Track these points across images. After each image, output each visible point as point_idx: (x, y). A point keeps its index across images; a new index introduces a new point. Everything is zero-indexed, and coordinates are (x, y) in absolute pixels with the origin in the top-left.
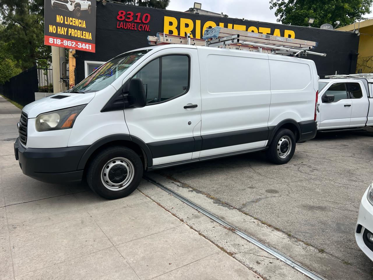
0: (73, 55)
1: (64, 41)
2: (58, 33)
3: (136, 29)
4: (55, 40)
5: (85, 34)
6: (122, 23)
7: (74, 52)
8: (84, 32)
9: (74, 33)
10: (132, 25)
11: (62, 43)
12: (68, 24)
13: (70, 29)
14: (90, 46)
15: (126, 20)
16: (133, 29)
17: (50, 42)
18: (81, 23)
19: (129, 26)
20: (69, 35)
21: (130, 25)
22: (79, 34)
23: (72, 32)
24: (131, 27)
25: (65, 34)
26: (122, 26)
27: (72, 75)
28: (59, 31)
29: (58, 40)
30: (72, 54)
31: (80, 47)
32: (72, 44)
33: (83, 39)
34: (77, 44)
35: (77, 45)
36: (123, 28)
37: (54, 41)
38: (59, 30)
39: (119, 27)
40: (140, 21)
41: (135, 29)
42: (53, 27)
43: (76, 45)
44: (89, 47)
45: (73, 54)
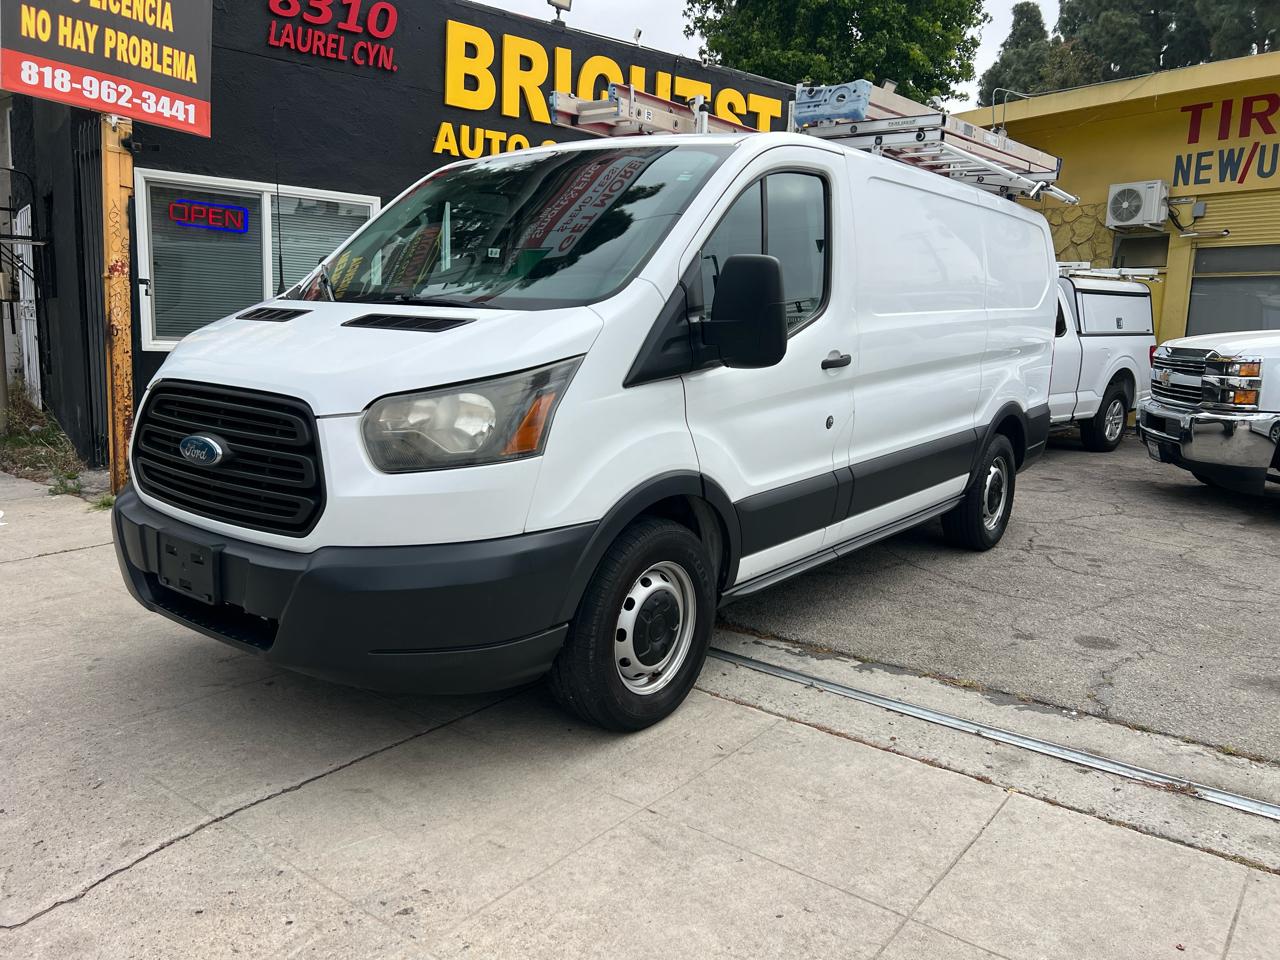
0: (126, 144)
1: (86, 80)
2: (61, 43)
3: (345, 58)
4: (47, 71)
5: (169, 56)
6: (289, 26)
7: (127, 128)
8: (167, 50)
9: (127, 50)
10: (327, 37)
11: (75, 85)
12: (104, 8)
13: (109, 32)
14: (191, 108)
15: (307, 17)
16: (334, 56)
17: (24, 77)
18: (156, 8)
19: (317, 41)
20: (107, 54)
21: (320, 38)
22: (146, 54)
23: (118, 42)
24: (325, 45)
25: (91, 51)
26: (291, 41)
27: (117, 225)
28: (65, 37)
29: (58, 72)
30: (116, 135)
31: (152, 110)
32: (120, 95)
33: (161, 75)
34: (137, 94)
35: (139, 101)
36: (293, 47)
37: (41, 75)
38: (64, 30)
39: (276, 43)
40: (360, 30)
41: (341, 57)
42: (37, 13)
43: (136, 100)
44: (186, 112)
45: (123, 137)
